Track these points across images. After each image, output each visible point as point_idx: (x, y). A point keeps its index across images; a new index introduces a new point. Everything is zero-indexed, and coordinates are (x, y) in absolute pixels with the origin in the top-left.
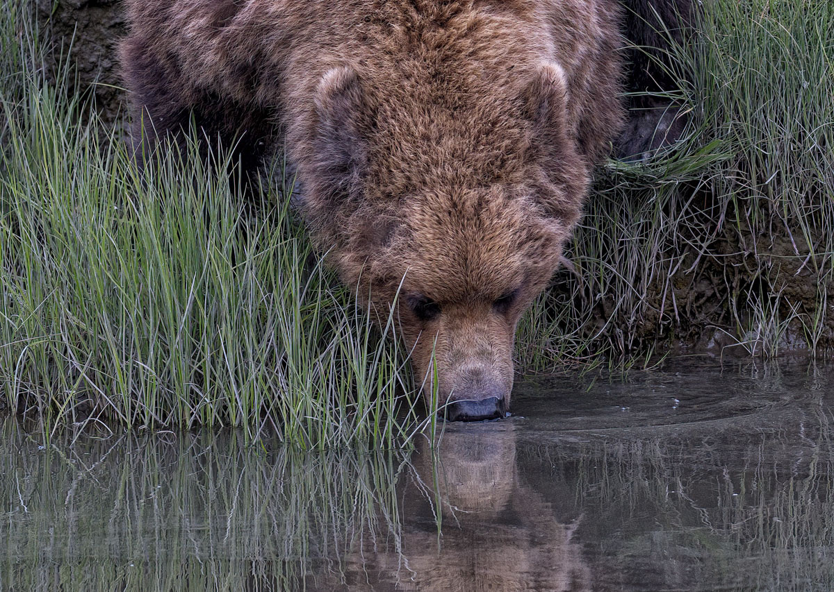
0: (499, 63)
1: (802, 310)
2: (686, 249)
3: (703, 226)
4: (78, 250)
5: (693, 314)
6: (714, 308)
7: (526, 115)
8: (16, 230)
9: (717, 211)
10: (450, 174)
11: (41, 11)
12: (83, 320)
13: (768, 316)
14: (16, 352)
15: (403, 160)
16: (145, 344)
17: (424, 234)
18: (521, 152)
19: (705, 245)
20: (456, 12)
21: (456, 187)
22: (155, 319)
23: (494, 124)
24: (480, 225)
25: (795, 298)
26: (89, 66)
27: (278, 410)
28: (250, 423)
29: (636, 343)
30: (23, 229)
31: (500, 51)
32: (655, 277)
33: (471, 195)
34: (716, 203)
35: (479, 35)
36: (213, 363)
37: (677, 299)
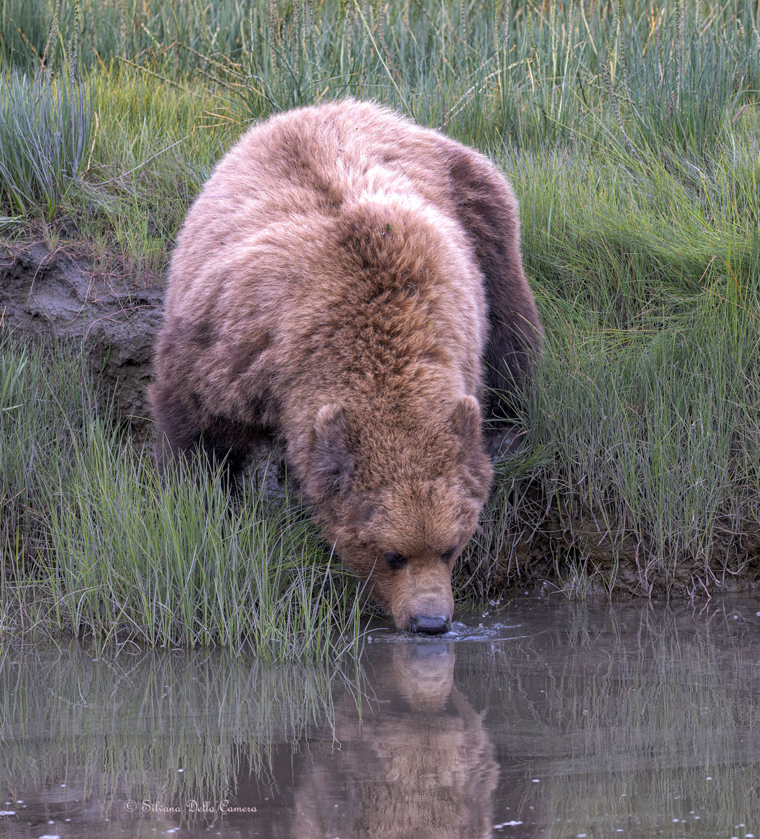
0: (435, 398)
1: (602, 568)
2: (525, 527)
3: (536, 512)
4: (119, 528)
5: (529, 571)
6: (543, 567)
7: (456, 431)
8: (78, 516)
9: (545, 502)
10: (410, 472)
11: (95, 368)
12: (123, 575)
13: (580, 572)
14: (78, 596)
15: (379, 465)
16: (164, 591)
17: (396, 513)
18: (454, 456)
19: (537, 525)
20: (407, 363)
21: (415, 481)
22: (170, 574)
23: (436, 438)
24: (432, 505)
25: (598, 560)
26: (127, 405)
27: (253, 636)
28: (234, 644)
29: (491, 590)
30: (82, 514)
31: (436, 390)
32: (504, 546)
33: (425, 486)
34: (545, 496)
35: (422, 379)
36: (209, 603)
37: (519, 561)
